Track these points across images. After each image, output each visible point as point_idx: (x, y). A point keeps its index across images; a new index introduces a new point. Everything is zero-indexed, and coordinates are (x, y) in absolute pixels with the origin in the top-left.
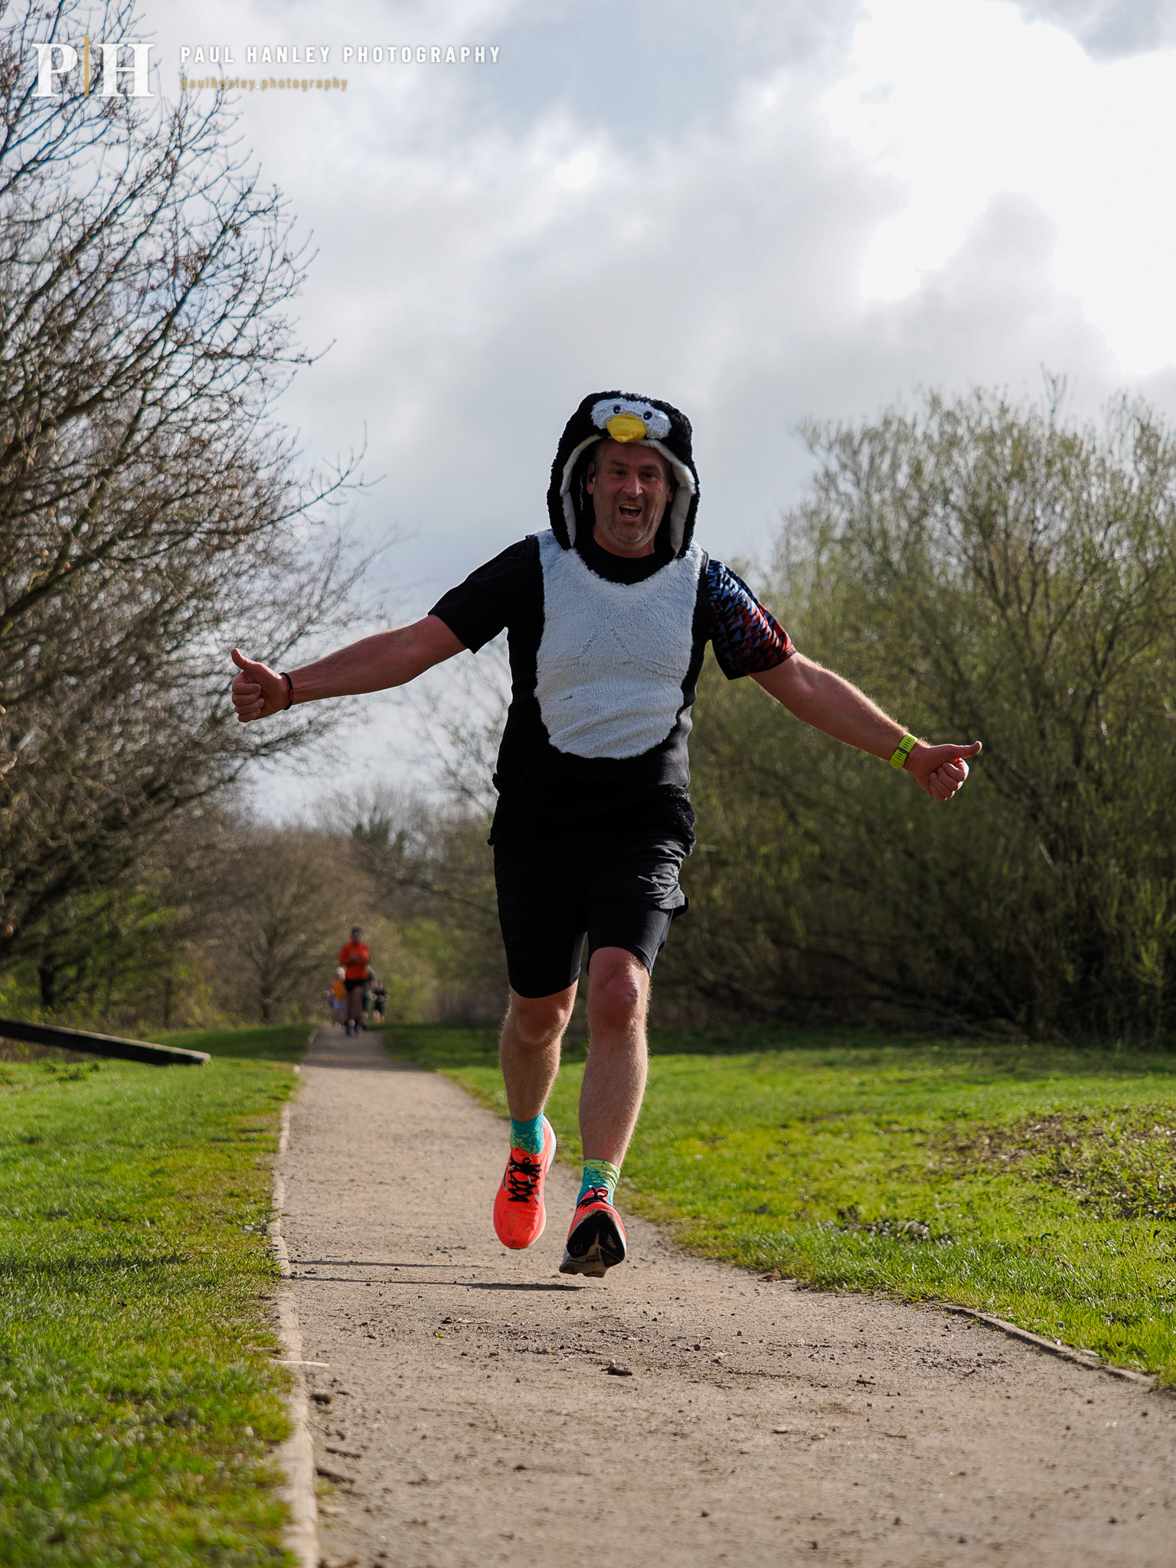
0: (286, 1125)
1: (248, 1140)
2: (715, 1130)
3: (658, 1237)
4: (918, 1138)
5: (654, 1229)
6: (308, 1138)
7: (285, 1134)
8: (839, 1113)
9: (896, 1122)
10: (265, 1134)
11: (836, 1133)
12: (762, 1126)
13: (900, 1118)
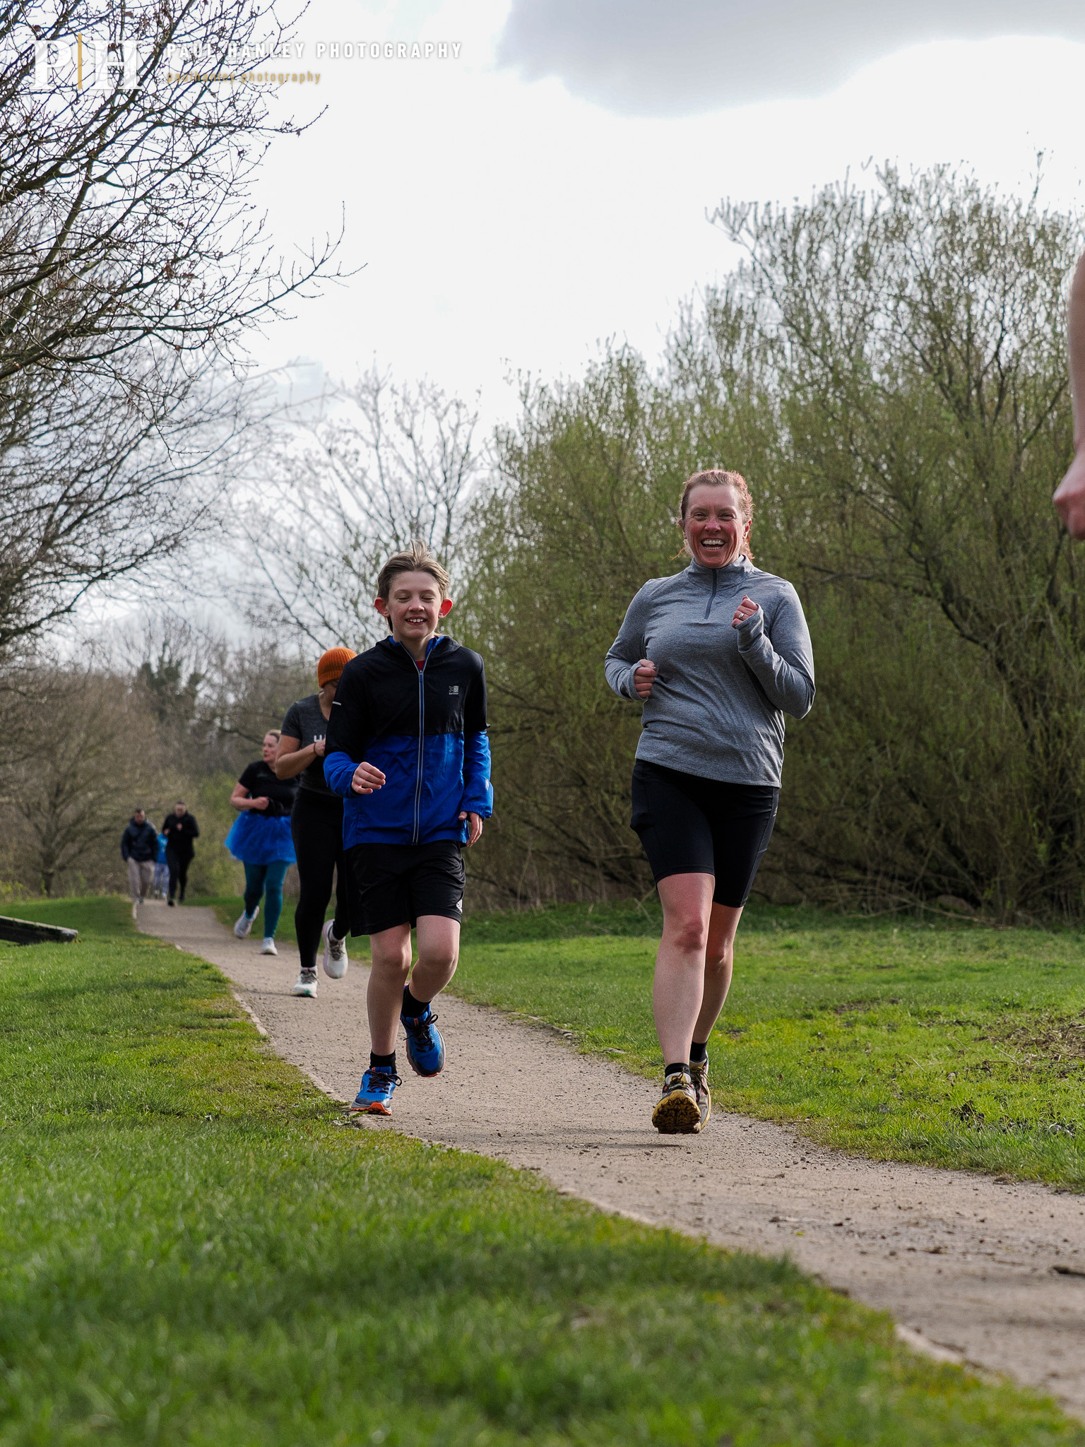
0: (249, 1010)
1: (221, 1027)
2: (731, 1021)
3: (791, 1138)
4: (976, 1032)
5: (778, 1129)
6: (283, 1026)
7: (256, 1020)
8: (859, 1002)
9: (938, 1013)
10: (234, 1020)
11: (873, 1024)
12: (782, 1016)
13: (941, 1008)
